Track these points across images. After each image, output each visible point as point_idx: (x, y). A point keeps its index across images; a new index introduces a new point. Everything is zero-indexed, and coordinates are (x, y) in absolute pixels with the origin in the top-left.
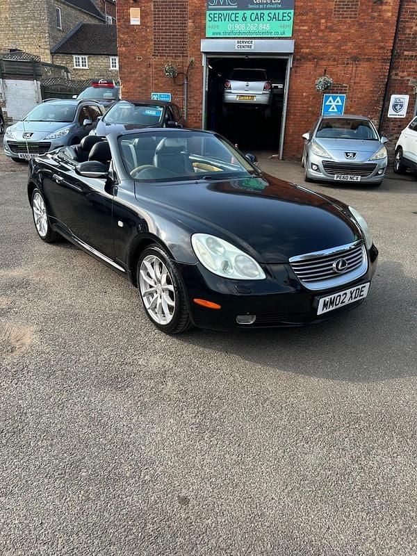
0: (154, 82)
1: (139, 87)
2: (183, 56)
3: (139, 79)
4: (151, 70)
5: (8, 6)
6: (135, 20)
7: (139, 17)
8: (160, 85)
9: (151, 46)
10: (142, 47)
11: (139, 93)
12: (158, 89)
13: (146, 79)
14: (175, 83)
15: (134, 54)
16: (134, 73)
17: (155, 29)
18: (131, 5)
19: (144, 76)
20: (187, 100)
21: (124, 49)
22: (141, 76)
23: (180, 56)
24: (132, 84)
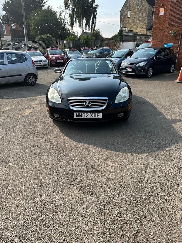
0: (166, 39)
1: (159, 42)
2: (181, 26)
3: (159, 38)
4: (165, 34)
5: (134, 13)
6: (161, 13)
7: (164, 12)
8: (169, 40)
9: (166, 23)
10: (163, 24)
11: (159, 44)
12: (167, 42)
13: (162, 38)
14: (175, 38)
15: (159, 28)
16: (158, 36)
17: (170, 16)
18: (161, 7)
19: (162, 37)
20: (180, 46)
21: (155, 26)
22: (161, 37)
23: (179, 26)
24: (156, 41)
